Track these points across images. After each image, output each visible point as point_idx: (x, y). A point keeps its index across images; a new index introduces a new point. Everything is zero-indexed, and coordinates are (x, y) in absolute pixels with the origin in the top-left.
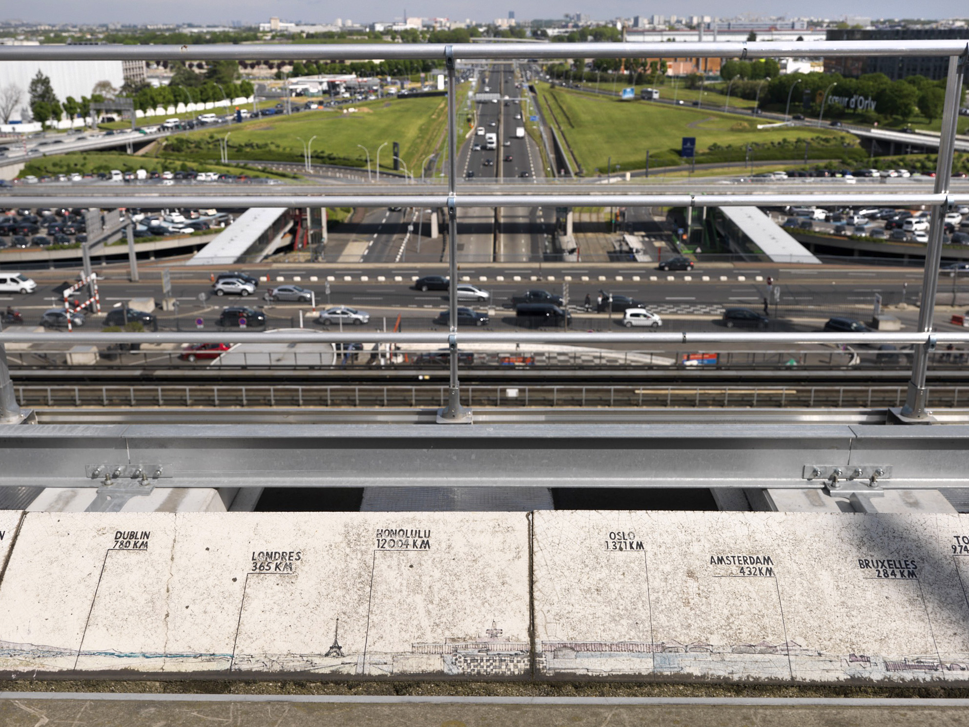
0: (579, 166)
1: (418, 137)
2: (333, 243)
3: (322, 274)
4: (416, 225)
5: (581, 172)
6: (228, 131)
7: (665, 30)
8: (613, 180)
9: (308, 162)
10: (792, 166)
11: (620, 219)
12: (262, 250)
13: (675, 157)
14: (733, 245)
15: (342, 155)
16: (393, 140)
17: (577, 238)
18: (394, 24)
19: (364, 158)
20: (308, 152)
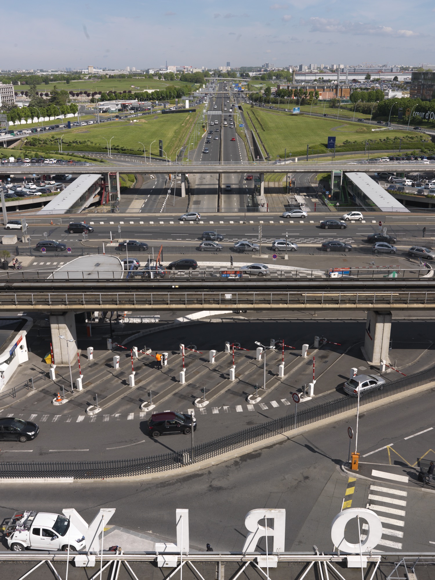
0: (268, 154)
1: (174, 137)
2: (124, 201)
3: (117, 220)
4: (172, 190)
5: (269, 157)
6: (62, 134)
7: (318, 73)
8: (287, 162)
9: (110, 152)
10: (392, 153)
11: (292, 185)
12: (82, 205)
13: (324, 148)
14: (358, 201)
15: (129, 148)
16: (159, 139)
17: (266, 197)
18: (160, 70)
19: (142, 149)
20: (110, 146)
